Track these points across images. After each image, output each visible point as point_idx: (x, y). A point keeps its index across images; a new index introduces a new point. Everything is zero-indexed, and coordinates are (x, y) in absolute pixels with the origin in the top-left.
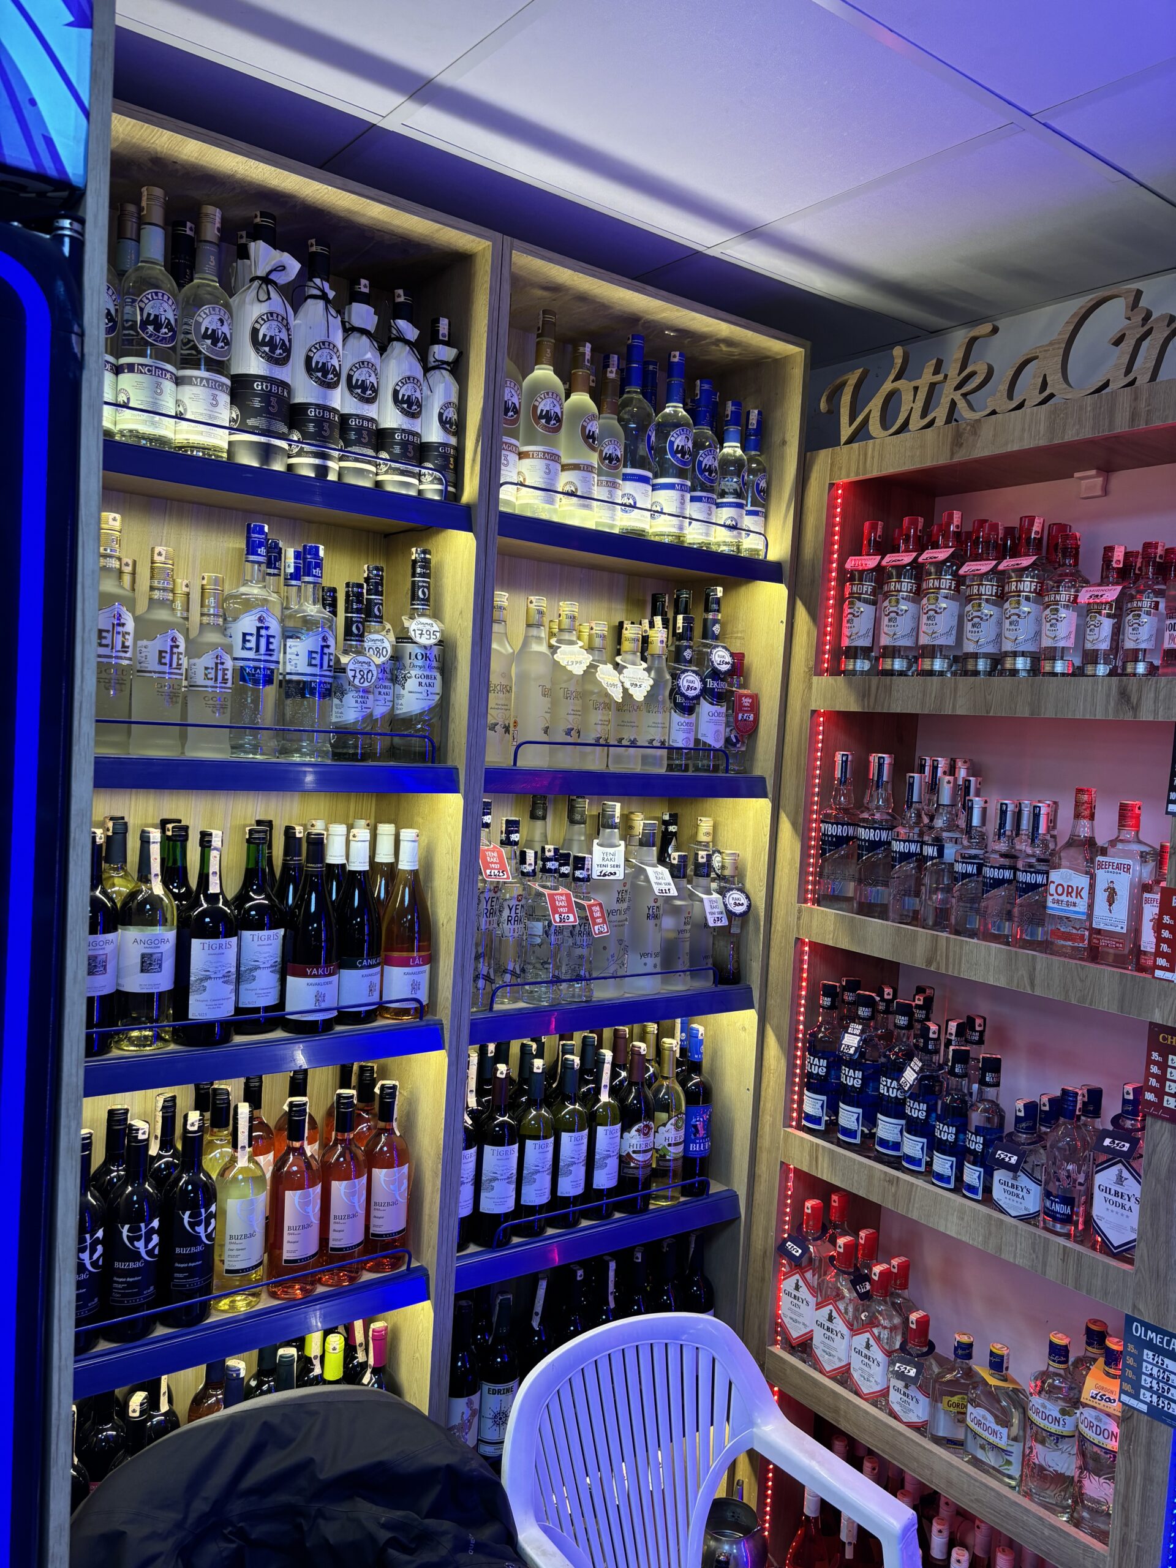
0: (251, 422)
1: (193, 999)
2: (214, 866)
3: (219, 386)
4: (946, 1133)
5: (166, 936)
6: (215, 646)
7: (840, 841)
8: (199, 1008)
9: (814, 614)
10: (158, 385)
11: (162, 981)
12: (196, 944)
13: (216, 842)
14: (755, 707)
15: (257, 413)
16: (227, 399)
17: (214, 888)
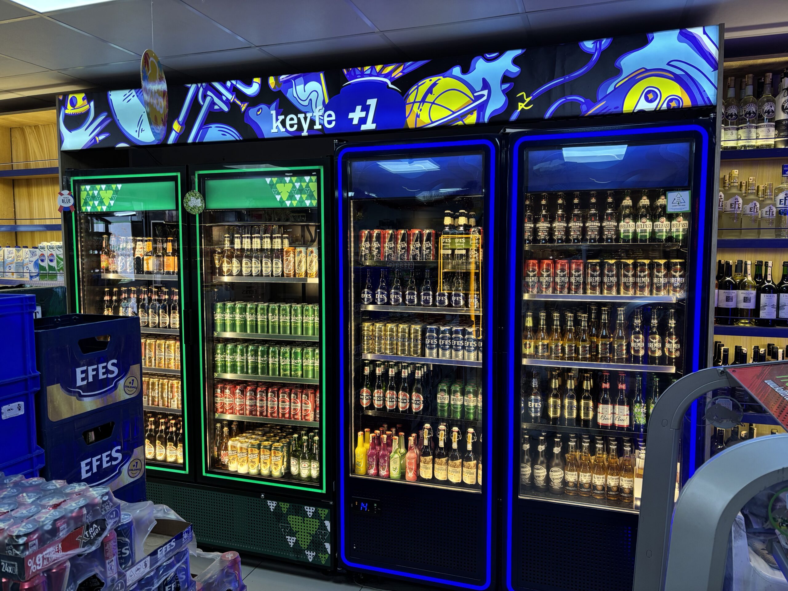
0: (782, 134)
1: (761, 312)
2: (769, 272)
3: (771, 126)
5: (754, 292)
6: (770, 204)
8: (763, 315)
10: (750, 131)
11: (751, 305)
12: (762, 295)
13: (770, 264)
15: (784, 131)
16: (774, 129)
17: (769, 278)
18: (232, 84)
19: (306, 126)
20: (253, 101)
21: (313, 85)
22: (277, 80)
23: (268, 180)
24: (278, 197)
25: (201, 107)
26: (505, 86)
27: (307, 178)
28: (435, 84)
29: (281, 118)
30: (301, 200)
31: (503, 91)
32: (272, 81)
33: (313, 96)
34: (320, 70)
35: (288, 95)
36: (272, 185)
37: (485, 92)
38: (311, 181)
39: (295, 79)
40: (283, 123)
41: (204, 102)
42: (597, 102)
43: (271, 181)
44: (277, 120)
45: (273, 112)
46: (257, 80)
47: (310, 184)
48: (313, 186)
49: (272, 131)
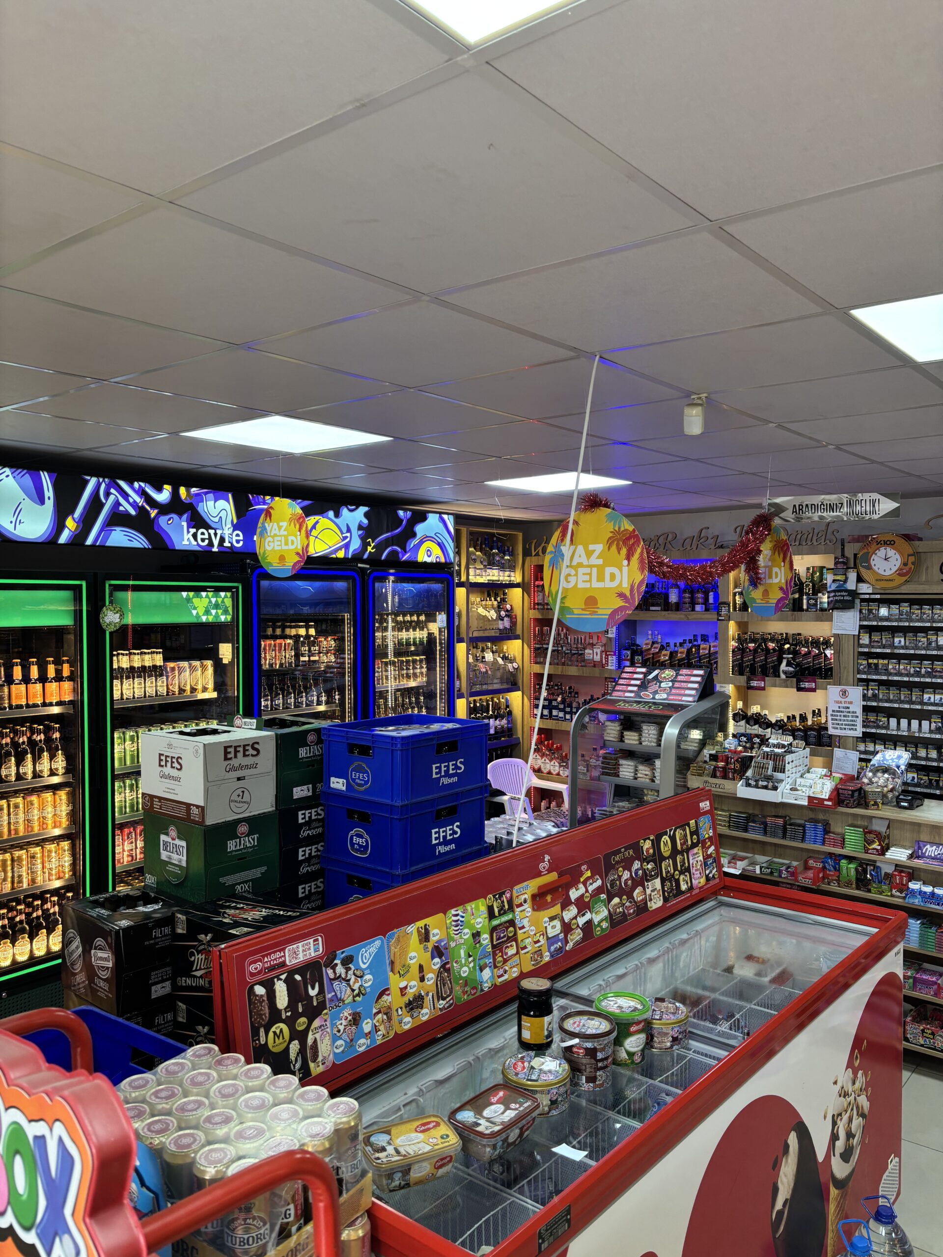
4: (568, 709)
7: (539, 648)
9: (529, 596)
14: (516, 618)
18: (140, 486)
19: (216, 542)
20: (164, 509)
21: (222, 503)
22: (188, 491)
23: (184, 594)
24: (194, 612)
25: (102, 505)
26: (360, 532)
27: (223, 594)
28: (317, 522)
29: (193, 531)
30: (217, 616)
31: (359, 536)
32: (182, 491)
33: (223, 514)
34: (228, 491)
35: (200, 509)
36: (188, 600)
37: (348, 535)
38: (226, 596)
39: (206, 493)
40: (195, 536)
41: (107, 500)
42: (406, 552)
43: (188, 595)
44: (188, 532)
45: (185, 524)
46: (167, 488)
47: (226, 600)
48: (228, 602)
49: (184, 543)
